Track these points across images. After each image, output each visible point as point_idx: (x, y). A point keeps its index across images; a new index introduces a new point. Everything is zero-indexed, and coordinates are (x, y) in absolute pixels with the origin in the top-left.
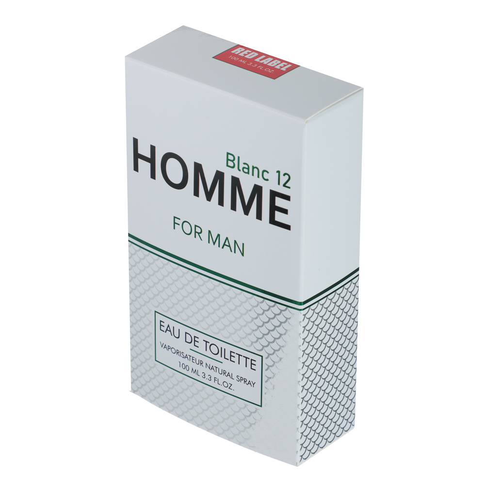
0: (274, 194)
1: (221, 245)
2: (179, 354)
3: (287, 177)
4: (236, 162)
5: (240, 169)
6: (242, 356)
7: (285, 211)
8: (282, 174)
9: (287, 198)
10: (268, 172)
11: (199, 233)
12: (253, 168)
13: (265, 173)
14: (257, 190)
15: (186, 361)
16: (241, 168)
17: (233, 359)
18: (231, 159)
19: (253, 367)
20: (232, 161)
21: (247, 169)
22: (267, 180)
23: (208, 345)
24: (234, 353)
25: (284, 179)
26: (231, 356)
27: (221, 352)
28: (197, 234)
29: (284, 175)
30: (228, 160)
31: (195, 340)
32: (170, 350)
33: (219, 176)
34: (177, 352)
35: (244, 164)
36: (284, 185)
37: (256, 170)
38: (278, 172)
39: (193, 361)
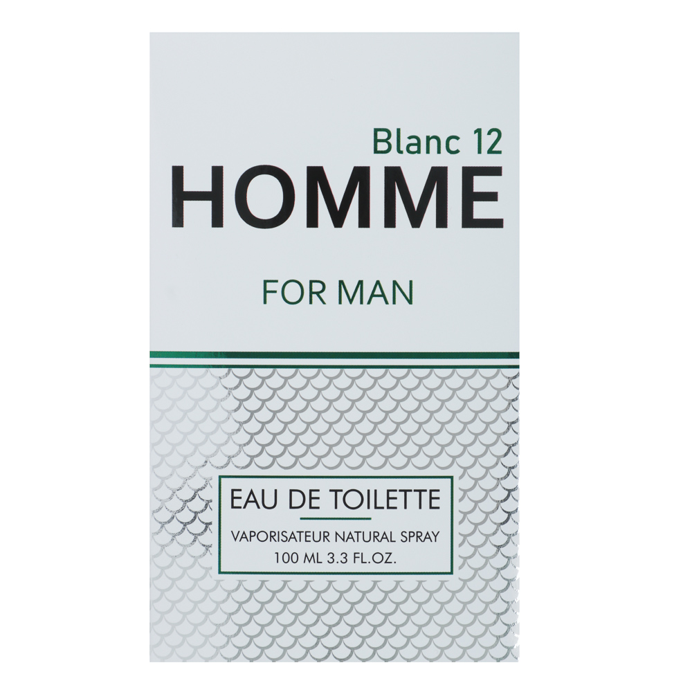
0: (469, 174)
1: (366, 299)
2: (276, 538)
3: (495, 135)
4: (393, 141)
5: (401, 149)
6: (411, 491)
7: (492, 197)
8: (484, 133)
9: (496, 171)
10: (457, 138)
11: (318, 293)
12: (428, 139)
13: (452, 142)
14: (438, 177)
15: (291, 547)
16: (403, 148)
17: (392, 503)
18: (382, 139)
19: (435, 503)
20: (385, 141)
21: (416, 145)
22: (457, 152)
23: (340, 495)
24: (396, 491)
25: (488, 141)
26: (389, 498)
27: (368, 499)
28: (314, 296)
29: (489, 133)
30: (376, 141)
31: (311, 498)
32: (254, 539)
33: (360, 176)
34: (272, 536)
35: (410, 138)
36: (490, 151)
37: (433, 143)
38: (478, 131)
39: (308, 539)
